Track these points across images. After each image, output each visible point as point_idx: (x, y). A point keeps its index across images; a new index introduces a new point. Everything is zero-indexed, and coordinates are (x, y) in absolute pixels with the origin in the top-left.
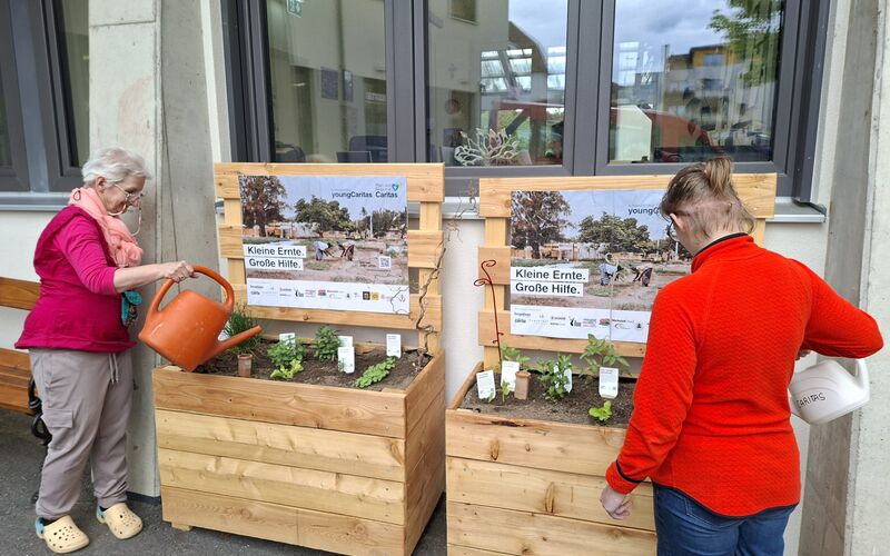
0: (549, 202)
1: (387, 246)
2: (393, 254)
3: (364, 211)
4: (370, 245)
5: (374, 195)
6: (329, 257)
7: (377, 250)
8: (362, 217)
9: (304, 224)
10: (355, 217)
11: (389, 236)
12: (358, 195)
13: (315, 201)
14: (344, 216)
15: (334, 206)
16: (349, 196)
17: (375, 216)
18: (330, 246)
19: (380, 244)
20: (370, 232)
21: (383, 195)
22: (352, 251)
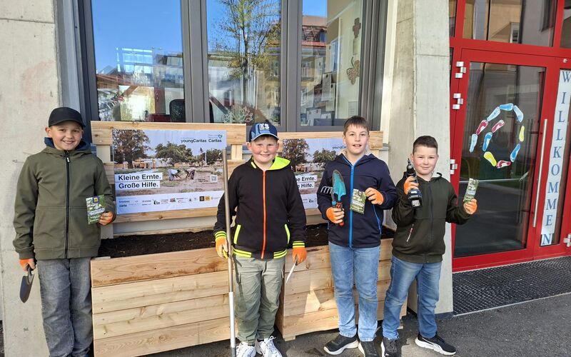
0: (300, 144)
1: (215, 169)
2: (219, 174)
3: (201, 150)
4: (204, 169)
5: (207, 141)
6: (178, 178)
7: (209, 172)
8: (200, 154)
9: (162, 159)
10: (196, 153)
11: (216, 163)
12: (198, 141)
13: (170, 145)
14: (189, 153)
15: (183, 147)
16: (192, 141)
17: (208, 153)
18: (179, 171)
19: (211, 168)
20: (205, 162)
21: (213, 141)
22: (193, 174)
